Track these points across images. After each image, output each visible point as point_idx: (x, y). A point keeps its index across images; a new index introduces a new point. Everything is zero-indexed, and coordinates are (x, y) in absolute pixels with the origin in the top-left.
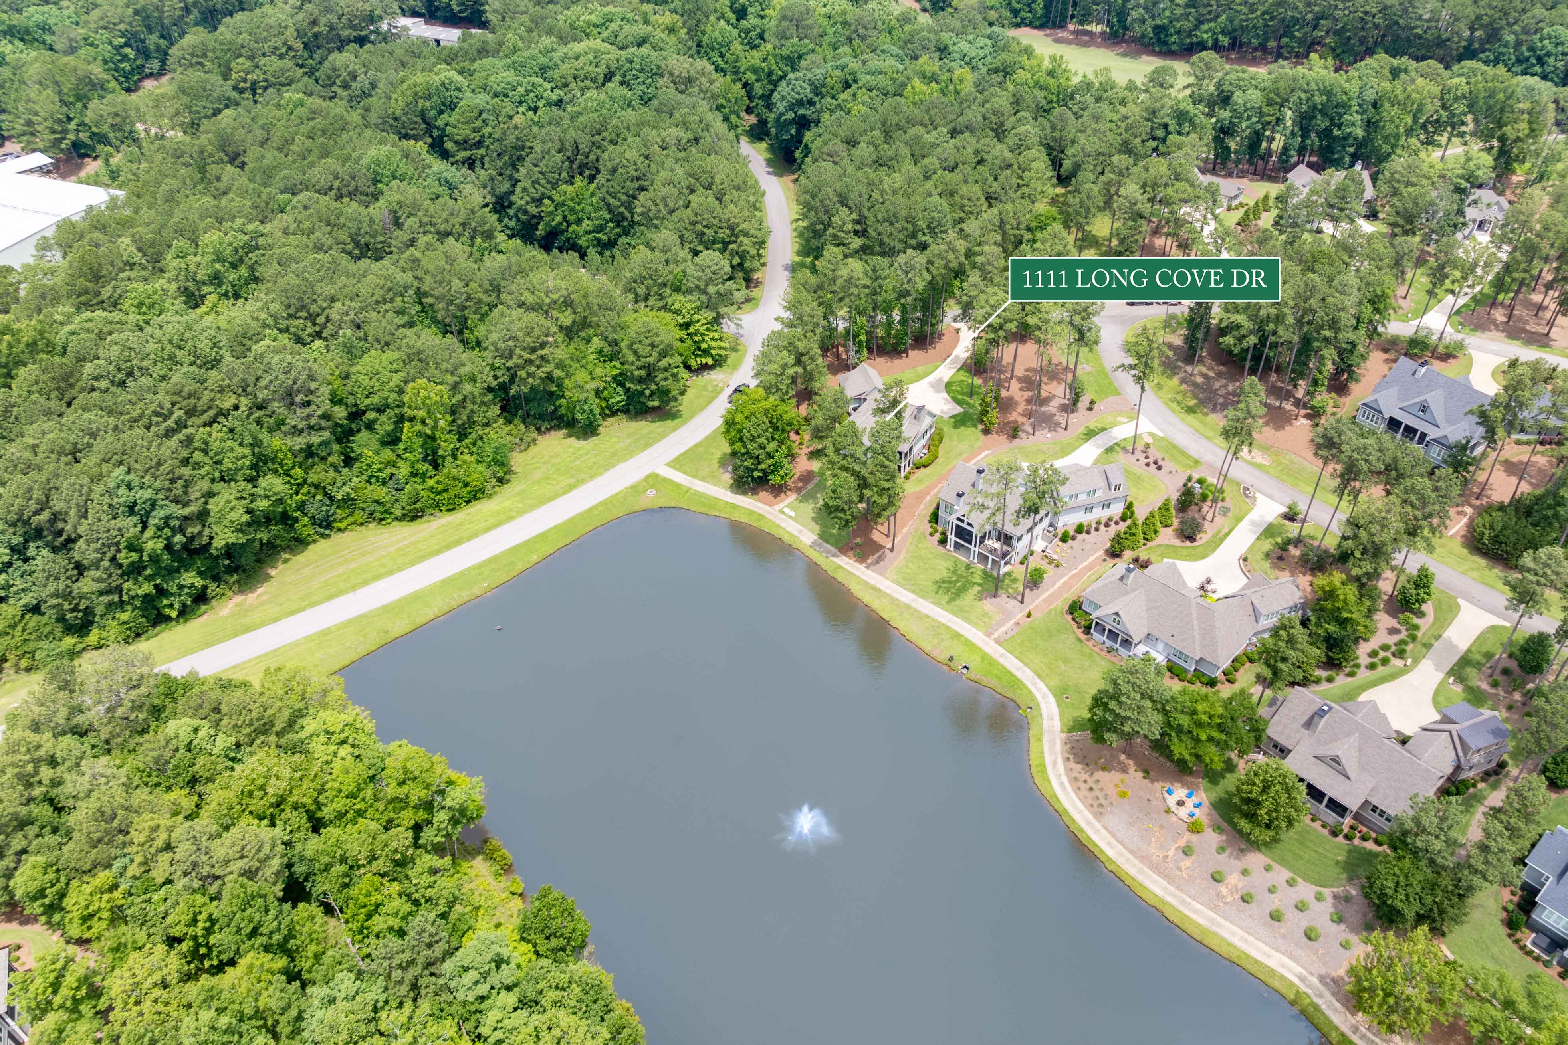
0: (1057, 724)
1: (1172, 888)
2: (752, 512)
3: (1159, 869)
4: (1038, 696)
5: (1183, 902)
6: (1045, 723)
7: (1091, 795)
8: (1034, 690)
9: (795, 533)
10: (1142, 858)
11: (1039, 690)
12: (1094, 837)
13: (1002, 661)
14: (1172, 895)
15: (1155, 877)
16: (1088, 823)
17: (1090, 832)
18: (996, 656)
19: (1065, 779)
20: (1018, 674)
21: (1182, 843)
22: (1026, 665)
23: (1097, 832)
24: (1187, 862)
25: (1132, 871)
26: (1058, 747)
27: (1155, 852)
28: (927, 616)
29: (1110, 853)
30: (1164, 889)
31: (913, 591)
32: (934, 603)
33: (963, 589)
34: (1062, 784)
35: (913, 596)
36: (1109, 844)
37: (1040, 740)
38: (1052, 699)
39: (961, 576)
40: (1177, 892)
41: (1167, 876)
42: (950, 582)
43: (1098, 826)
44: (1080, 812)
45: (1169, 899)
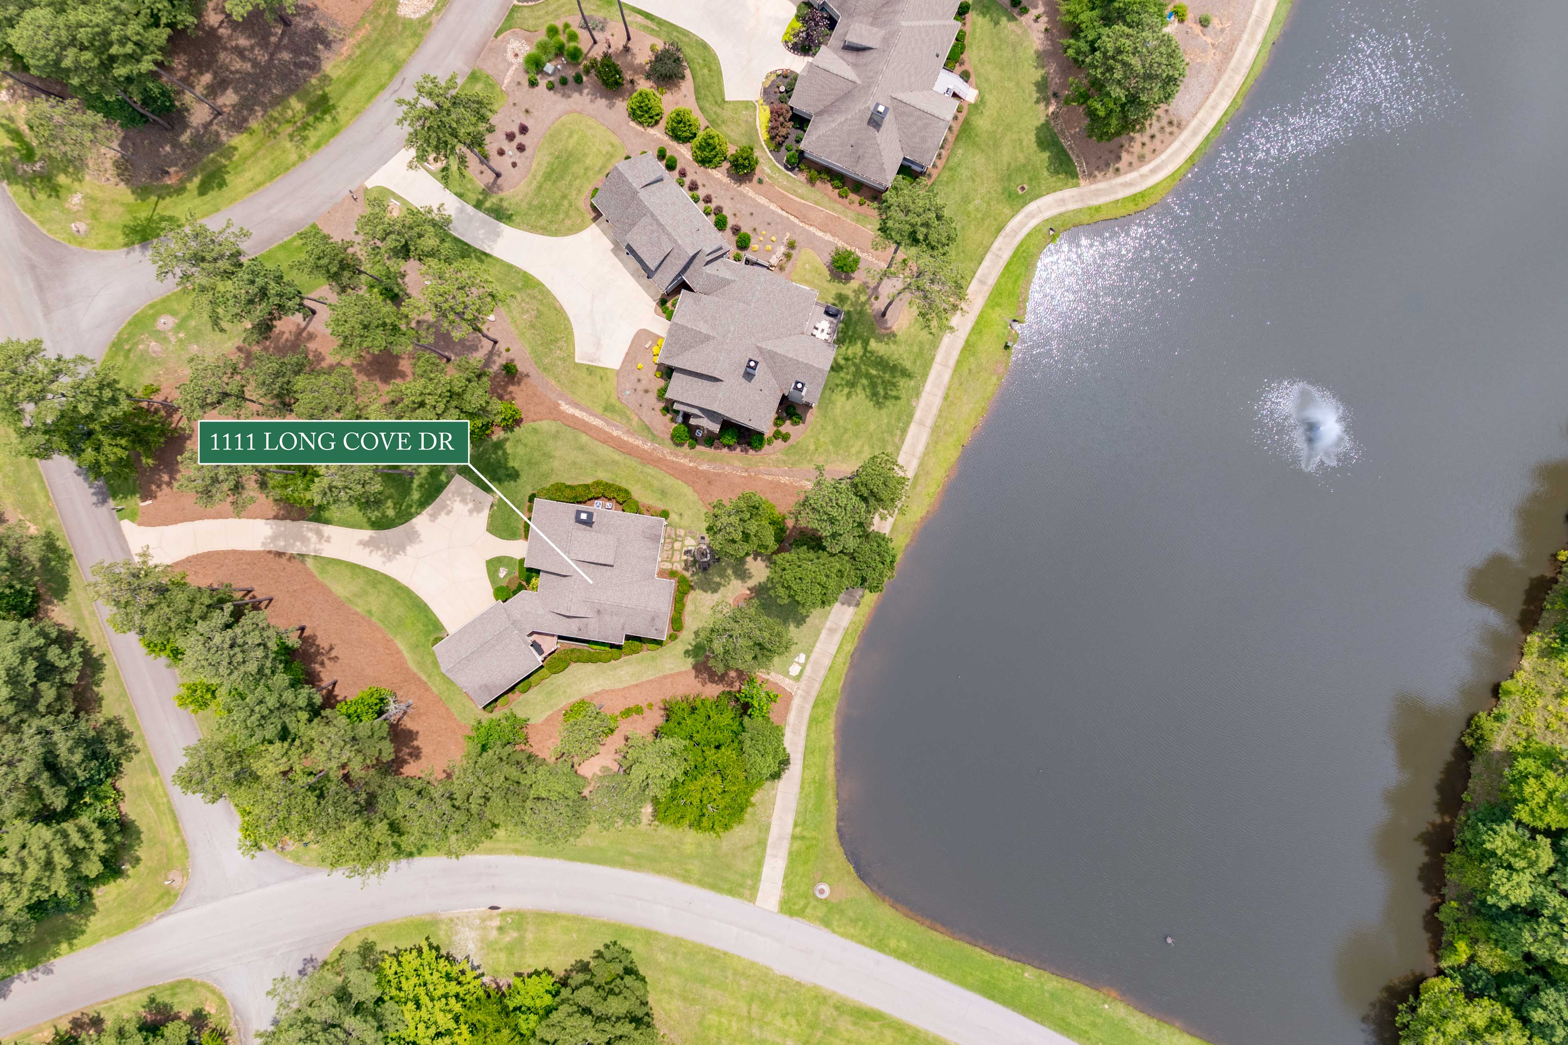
0: (1068, 193)
1: (1245, 37)
2: (814, 721)
3: (1228, 53)
4: (1033, 223)
5: (1258, 23)
6: (1072, 206)
7: (1159, 136)
8: (1025, 231)
9: (838, 637)
10: (1220, 71)
11: (1023, 224)
12: (1211, 124)
13: (992, 281)
14: (1253, 35)
15: (1237, 55)
16: (1194, 134)
17: (1206, 131)
18: (987, 290)
19: (1145, 169)
20: (1006, 255)
21: (1197, 29)
22: (987, 249)
23: (1202, 123)
24: (1215, 22)
25: (1239, 80)
26: (1102, 185)
27: (1211, 58)
28: (945, 398)
29: (1224, 104)
30: (1249, 44)
31: (904, 431)
32: (918, 395)
33: (882, 363)
34: (1153, 171)
35: (913, 428)
36: (1213, 108)
37: (1098, 209)
38: (1032, 206)
39: (858, 374)
40: (1248, 30)
41: (1234, 42)
42: (873, 385)
43: (1194, 123)
44: (1184, 144)
45: (1259, 37)
